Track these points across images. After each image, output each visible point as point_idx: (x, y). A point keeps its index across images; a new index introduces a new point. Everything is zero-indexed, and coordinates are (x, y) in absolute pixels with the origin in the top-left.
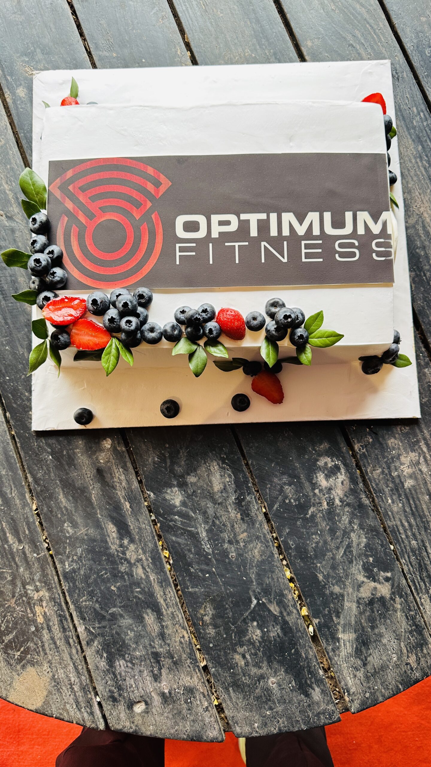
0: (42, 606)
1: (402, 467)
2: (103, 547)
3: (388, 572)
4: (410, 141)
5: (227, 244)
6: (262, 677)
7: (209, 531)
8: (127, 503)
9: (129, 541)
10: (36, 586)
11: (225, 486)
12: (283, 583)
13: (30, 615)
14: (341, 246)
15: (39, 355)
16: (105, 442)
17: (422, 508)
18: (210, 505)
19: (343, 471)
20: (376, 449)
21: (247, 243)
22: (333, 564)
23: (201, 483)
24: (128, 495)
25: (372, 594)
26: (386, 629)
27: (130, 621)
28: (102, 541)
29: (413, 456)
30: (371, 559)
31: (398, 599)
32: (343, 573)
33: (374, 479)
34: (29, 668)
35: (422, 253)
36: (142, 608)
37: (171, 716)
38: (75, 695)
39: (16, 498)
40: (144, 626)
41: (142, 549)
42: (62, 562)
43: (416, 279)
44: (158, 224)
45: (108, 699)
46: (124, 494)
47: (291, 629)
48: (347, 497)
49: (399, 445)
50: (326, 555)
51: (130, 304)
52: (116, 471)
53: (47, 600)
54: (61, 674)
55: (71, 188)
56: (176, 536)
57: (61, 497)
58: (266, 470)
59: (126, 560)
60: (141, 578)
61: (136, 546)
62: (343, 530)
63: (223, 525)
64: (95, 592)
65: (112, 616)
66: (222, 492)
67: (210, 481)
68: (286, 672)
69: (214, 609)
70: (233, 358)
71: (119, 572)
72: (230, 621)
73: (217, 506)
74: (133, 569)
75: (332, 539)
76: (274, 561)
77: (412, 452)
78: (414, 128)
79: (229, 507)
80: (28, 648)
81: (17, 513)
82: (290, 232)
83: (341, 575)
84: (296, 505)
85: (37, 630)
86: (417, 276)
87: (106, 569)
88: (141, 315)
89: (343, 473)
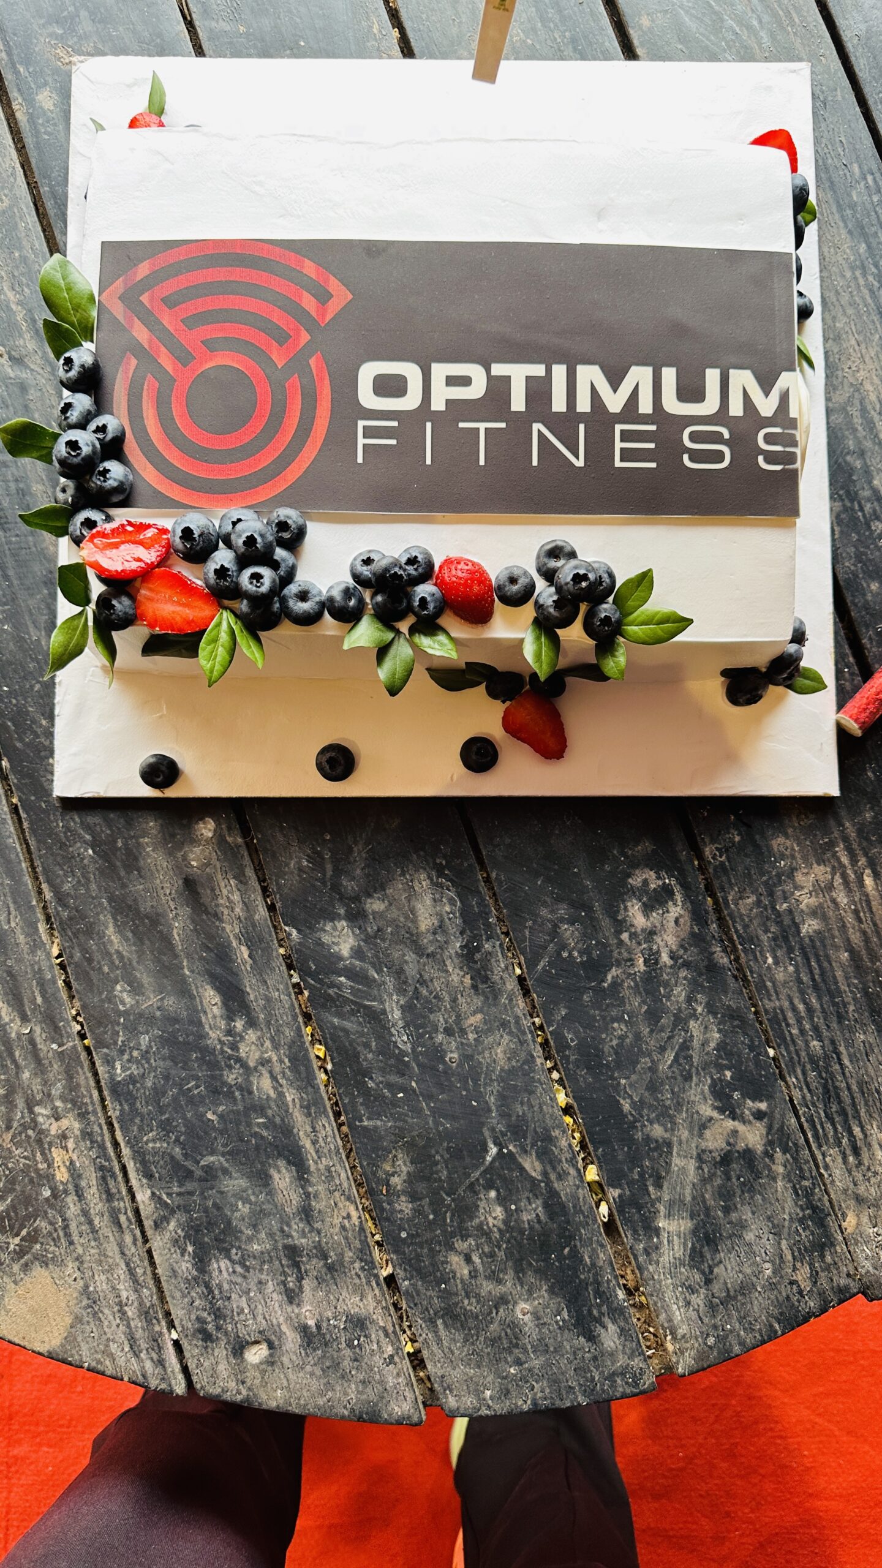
0: (66, 1148)
1: (797, 893)
2: (193, 1034)
3: (761, 1101)
4: (843, 232)
5: (461, 425)
6: (503, 1301)
7: (407, 1009)
8: (244, 949)
9: (246, 1023)
10: (55, 1108)
11: (442, 921)
12: (552, 1116)
13: (42, 1166)
14: (694, 437)
15: (71, 639)
16: (201, 825)
17: (835, 977)
18: (410, 957)
19: (678, 897)
20: (746, 855)
21: (503, 425)
22: (651, 1081)
23: (394, 913)
24: (247, 933)
25: (729, 1144)
26: (753, 1213)
27: (243, 1183)
28: (191, 1022)
29: (820, 872)
30: (728, 1074)
31: (779, 1155)
32: (672, 1100)
33: (741, 915)
34: (38, 1271)
35: (858, 464)
36: (268, 1157)
37: (319, 1372)
38: (128, 1326)
39: (18, 931)
40: (271, 1193)
41: (272, 1039)
42: (109, 1062)
43: (843, 516)
44: (322, 380)
45: (194, 1335)
46: (237, 931)
47: (563, 1207)
48: (686, 950)
49: (793, 849)
50: (638, 1062)
51: (259, 540)
52: (222, 884)
53: (76, 1137)
54: (101, 1283)
55: (145, 298)
56: (341, 1015)
57: (110, 931)
58: (525, 892)
59: (238, 1060)
60: (268, 1097)
61: (259, 1033)
62: (674, 1015)
63: (435, 997)
64: (174, 1124)
65: (206, 1172)
66: (435, 933)
67: (413, 911)
68: (551, 1291)
69: (412, 1163)
70: (467, 663)
71: (225, 1083)
72: (442, 1188)
73: (424, 960)
74: (251, 1078)
75: (652, 1031)
76: (534, 1071)
77: (819, 865)
78: (853, 206)
79: (448, 962)
80: (36, 1230)
81: (19, 961)
82: (592, 407)
83: (668, 1103)
84: (582, 963)
85: (55, 1195)
86: (845, 509)
87: (197, 1078)
88: (283, 565)
89: (679, 903)
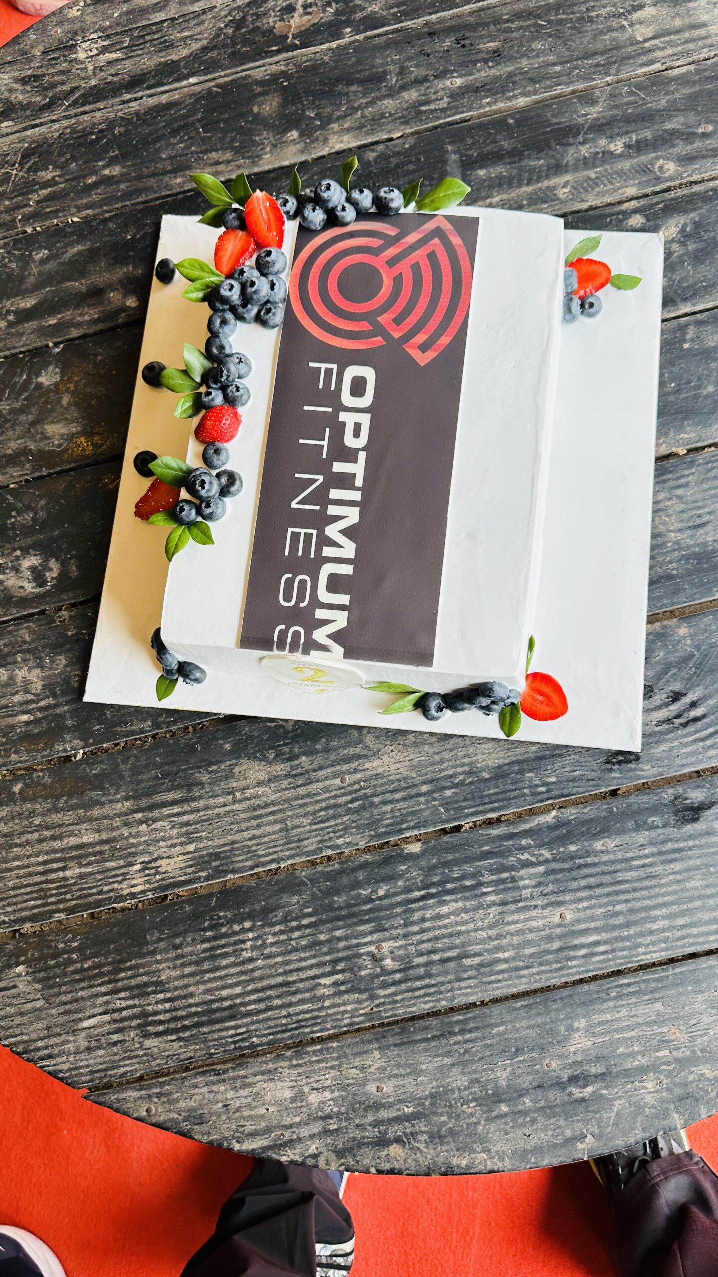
1: (26, 669)
2: (11, 291)
5: (328, 430)
8: (55, 321)
9: (12, 322)
11: (49, 439)
14: (303, 583)
15: (212, 189)
18: (31, 417)
19: (38, 590)
20: (57, 638)
21: (324, 457)
23: (59, 409)
24: (64, 324)
28: (18, 291)
29: (38, 686)
33: (18, 630)
39: (90, 199)
44: (367, 344)
46: (66, 318)
49: (56, 669)
51: (254, 289)
52: (96, 310)
55: (436, 241)
57: (78, 248)
67: (58, 421)
73: (27, 426)
77: (43, 686)
79: (23, 441)
81: (72, 200)
82: (331, 516)
84: (7, 524)
88: (245, 310)
89: (34, 590)
